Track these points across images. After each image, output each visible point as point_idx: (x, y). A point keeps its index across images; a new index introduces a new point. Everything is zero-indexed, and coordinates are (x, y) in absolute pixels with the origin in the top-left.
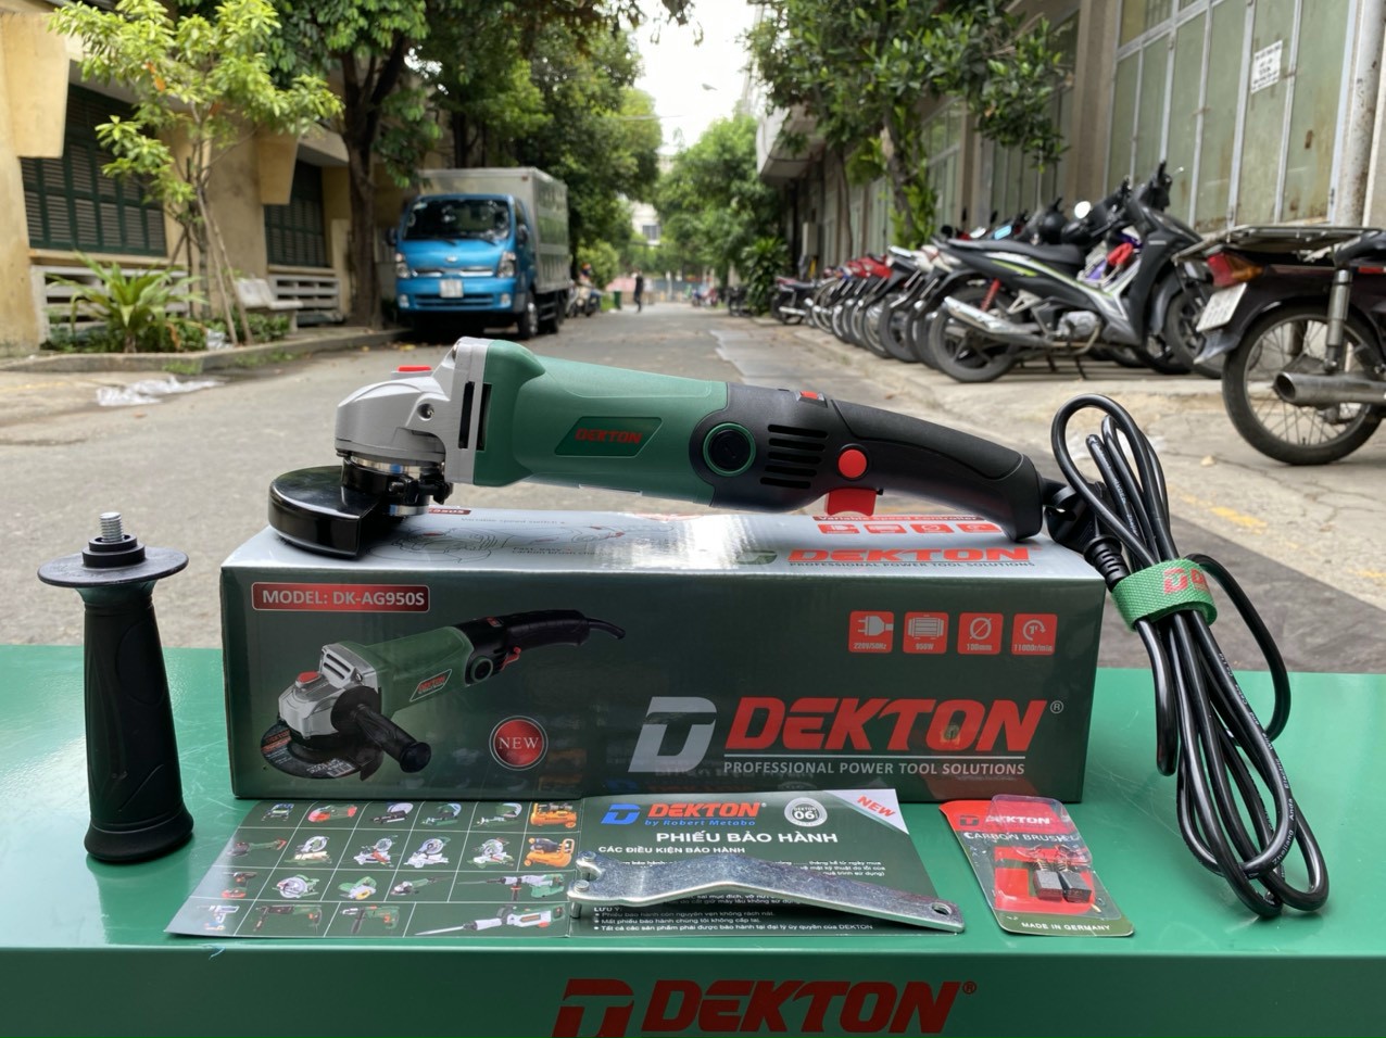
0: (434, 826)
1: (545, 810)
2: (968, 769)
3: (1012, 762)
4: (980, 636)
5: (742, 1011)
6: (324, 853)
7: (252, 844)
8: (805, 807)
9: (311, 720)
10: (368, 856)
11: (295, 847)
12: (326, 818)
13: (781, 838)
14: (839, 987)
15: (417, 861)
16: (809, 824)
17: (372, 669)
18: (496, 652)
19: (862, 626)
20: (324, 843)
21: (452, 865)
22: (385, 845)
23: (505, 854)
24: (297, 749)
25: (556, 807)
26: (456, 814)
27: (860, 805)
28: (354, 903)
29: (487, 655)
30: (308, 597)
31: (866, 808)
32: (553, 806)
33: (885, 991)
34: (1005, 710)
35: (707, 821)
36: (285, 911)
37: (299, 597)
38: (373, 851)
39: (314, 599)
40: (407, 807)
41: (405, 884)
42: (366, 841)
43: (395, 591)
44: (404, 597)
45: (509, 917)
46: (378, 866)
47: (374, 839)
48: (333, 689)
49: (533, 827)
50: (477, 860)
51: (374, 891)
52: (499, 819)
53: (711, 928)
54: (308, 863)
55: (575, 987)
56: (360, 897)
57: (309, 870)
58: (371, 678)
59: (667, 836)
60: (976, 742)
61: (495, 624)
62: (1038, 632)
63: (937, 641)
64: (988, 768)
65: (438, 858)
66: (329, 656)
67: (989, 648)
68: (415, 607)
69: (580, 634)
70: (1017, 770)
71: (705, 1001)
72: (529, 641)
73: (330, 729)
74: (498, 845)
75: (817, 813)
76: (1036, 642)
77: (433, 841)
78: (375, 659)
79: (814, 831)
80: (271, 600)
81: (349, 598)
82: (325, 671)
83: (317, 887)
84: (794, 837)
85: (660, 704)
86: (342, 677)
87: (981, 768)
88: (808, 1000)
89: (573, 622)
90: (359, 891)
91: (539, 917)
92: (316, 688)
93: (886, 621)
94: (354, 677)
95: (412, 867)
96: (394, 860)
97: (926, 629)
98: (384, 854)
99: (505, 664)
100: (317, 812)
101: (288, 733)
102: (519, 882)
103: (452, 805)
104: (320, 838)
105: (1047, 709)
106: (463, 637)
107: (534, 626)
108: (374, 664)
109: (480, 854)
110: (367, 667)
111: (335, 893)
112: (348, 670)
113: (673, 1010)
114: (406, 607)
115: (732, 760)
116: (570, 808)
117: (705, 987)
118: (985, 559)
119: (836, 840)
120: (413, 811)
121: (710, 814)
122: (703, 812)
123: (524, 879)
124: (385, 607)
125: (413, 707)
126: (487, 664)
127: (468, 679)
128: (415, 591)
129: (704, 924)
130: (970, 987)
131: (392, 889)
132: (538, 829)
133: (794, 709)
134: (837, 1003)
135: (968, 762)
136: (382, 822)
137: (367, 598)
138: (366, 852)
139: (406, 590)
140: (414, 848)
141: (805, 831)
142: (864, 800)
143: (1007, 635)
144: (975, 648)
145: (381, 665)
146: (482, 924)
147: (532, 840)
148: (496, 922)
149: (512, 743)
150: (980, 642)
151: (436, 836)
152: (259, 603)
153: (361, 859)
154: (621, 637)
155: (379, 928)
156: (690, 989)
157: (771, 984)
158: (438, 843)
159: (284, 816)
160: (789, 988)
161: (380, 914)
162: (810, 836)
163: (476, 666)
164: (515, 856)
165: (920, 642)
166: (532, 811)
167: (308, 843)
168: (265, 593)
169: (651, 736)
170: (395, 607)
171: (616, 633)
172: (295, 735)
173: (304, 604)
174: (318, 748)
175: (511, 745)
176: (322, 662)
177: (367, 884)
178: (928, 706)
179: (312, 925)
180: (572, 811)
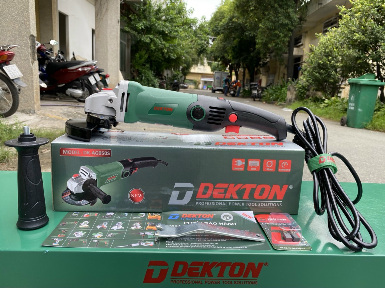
0: (120, 219)
1: (152, 215)
2: (266, 205)
3: (278, 203)
4: (269, 165)
5: (200, 271)
6: (88, 225)
7: (67, 223)
8: (227, 216)
9: (76, 188)
11: (79, 224)
12: (89, 216)
13: (220, 224)
14: (228, 264)
15: (115, 228)
16: (228, 220)
17: (94, 174)
18: (130, 169)
19: (236, 163)
20: (88, 223)
21: (125, 229)
22: (106, 224)
23: (140, 227)
24: (72, 197)
25: (155, 214)
26: (126, 216)
27: (243, 215)
28: (96, 239)
29: (128, 170)
33: (242, 265)
34: (276, 187)
35: (199, 219)
36: (76, 241)
38: (102, 225)
40: (112, 214)
41: (111, 234)
42: (100, 222)
45: (141, 243)
46: (104, 229)
47: (102, 222)
48: (83, 179)
50: (132, 228)
51: (102, 236)
52: (139, 217)
53: (200, 247)
54: (83, 228)
55: (151, 263)
56: (98, 237)
57: (84, 230)
58: (94, 176)
59: (187, 223)
60: (268, 197)
61: (130, 161)
62: (286, 165)
63: (257, 167)
64: (271, 204)
65: (121, 227)
66: (82, 170)
67: (272, 170)
68: (107, 156)
69: (155, 164)
70: (280, 205)
71: (189, 268)
72: (140, 166)
73: (82, 191)
74: (138, 224)
75: (230, 217)
76: (285, 168)
77: (119, 223)
78: (95, 171)
79: (230, 222)
80: (65, 153)
82: (81, 174)
83: (85, 234)
84: (224, 224)
85: (177, 185)
86: (86, 176)
88: (220, 267)
89: (153, 161)
90: (98, 235)
91: (150, 243)
92: (78, 178)
94: (89, 176)
95: (113, 229)
96: (108, 228)
97: (254, 164)
98: (105, 226)
99: (133, 173)
100: (86, 214)
102: (144, 234)
103: (125, 213)
104: (87, 221)
105: (288, 187)
106: (121, 165)
107: (141, 162)
109: (133, 226)
111: (91, 236)
112: (87, 174)
113: (180, 270)
115: (198, 201)
116: (159, 214)
117: (189, 263)
118: (271, 145)
119: (236, 225)
120: (114, 215)
121: (199, 217)
122: (197, 217)
123: (146, 233)
125: (106, 185)
126: (128, 173)
127: (122, 177)
129: (198, 246)
130: (267, 264)
131: (108, 235)
132: (149, 220)
133: (215, 187)
134: (228, 269)
135: (266, 203)
136: (105, 217)
137: (93, 153)
138: (100, 225)
140: (114, 224)
143: (277, 166)
144: (268, 169)
145: (97, 173)
146: (133, 245)
147: (148, 223)
148: (138, 244)
149: (135, 196)
151: (120, 221)
152: (62, 154)
153: (98, 227)
154: (167, 165)
155: (103, 245)
156: (185, 264)
157: (209, 263)
158: (121, 223)
159: (77, 215)
160: (214, 264)
161: (104, 242)
162: (228, 223)
163: (124, 173)
164: (143, 227)
166: (148, 215)
167: (83, 222)
168: (64, 151)
169: (175, 194)
171: (165, 164)
172: (72, 193)
175: (134, 196)
176: (80, 171)
177: (100, 234)
178: (254, 186)
179: (84, 244)
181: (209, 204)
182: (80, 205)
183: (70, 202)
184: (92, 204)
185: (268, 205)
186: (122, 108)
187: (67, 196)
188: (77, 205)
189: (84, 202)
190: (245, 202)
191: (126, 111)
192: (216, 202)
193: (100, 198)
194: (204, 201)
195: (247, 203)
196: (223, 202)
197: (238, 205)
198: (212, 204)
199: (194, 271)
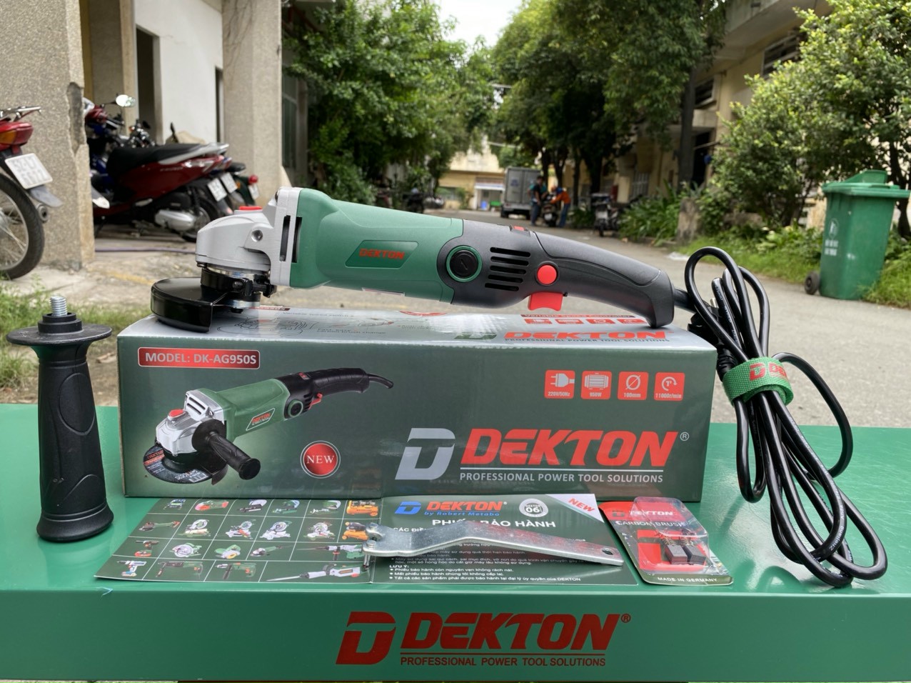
0: (281, 514)
1: (356, 504)
2: (625, 479)
3: (654, 474)
4: (633, 388)
5: (470, 635)
6: (206, 530)
7: (156, 524)
8: (533, 505)
9: (178, 443)
10: (235, 532)
11: (185, 527)
12: (208, 508)
13: (517, 524)
14: (536, 618)
15: (269, 535)
16: (537, 516)
17: (220, 408)
18: (305, 396)
19: (554, 380)
20: (206, 524)
21: (293, 538)
22: (247, 526)
23: (328, 532)
24: (169, 463)
25: (364, 503)
26: (296, 506)
27: (571, 504)
28: (225, 561)
29: (299, 399)
30: (177, 358)
31: (575, 506)
32: (362, 502)
33: (568, 620)
34: (649, 437)
35: (467, 513)
36: (178, 566)
37: (170, 358)
38: (239, 529)
39: (180, 359)
40: (263, 502)
41: (260, 550)
42: (235, 523)
43: (236, 353)
44: (242, 358)
45: (331, 571)
46: (243, 538)
47: (239, 521)
48: (194, 422)
49: (348, 516)
50: (310, 535)
51: (239, 553)
52: (325, 510)
53: (469, 578)
54: (195, 536)
55: (356, 617)
56: (229, 557)
57: (196, 540)
58: (219, 414)
59: (439, 522)
60: (630, 461)
61: (305, 378)
62: (671, 385)
63: (604, 391)
64: (638, 478)
65: (283, 534)
66: (191, 399)
67: (639, 395)
68: (250, 366)
69: (362, 385)
70: (658, 479)
71: (445, 628)
72: (328, 389)
73: (191, 449)
74: (324, 526)
75: (541, 509)
76: (670, 392)
77: (280, 523)
78: (222, 400)
79: (540, 520)
80: (151, 360)
81: (205, 358)
82: (188, 409)
83: (199, 551)
84: (526, 524)
85: (416, 433)
86: (200, 413)
87: (634, 478)
88: (516, 626)
89: (357, 376)
90: (229, 553)
91: (352, 571)
92: (182, 420)
93: (570, 377)
94: (208, 413)
95: (265, 539)
96: (253, 535)
97: (597, 382)
98: (246, 531)
99: (311, 405)
100: (201, 504)
101: (162, 452)
102: (338, 549)
103: (294, 501)
104: (203, 521)
105: (678, 437)
106: (282, 386)
107: (331, 379)
108: (222, 404)
109: (312, 532)
110: (216, 406)
111: (212, 554)
112: (204, 408)
113: (422, 634)
114: (243, 365)
115: (466, 472)
116: (374, 503)
117: (444, 617)
118: (636, 337)
119: (554, 526)
120: (267, 505)
121: (468, 508)
122: (464, 508)
123: (342, 547)
124: (229, 365)
125: (250, 434)
126: (299, 405)
127: (286, 415)
128: (250, 353)
129: (465, 576)
130: (626, 618)
131: (252, 552)
132: (350, 517)
133: (506, 438)
134: (535, 629)
135: (625, 474)
136: (245, 511)
137: (217, 358)
138: (234, 529)
139: (243, 354)
140: (267, 527)
141: (533, 520)
142: (573, 501)
143: (651, 387)
144: (629, 395)
145: (226, 405)
146: (313, 575)
147: (347, 524)
148: (323, 574)
149: (316, 459)
150: (633, 392)
151: (282, 520)
152: (143, 361)
153: (230, 534)
154: (390, 387)
155: (241, 575)
156: (434, 618)
157: (490, 615)
158: (284, 525)
159: (179, 506)
160: (502, 618)
161: (243, 567)
162: (537, 523)
163: (291, 406)
164: (336, 533)
165: (592, 391)
166: (348, 505)
167: (195, 523)
168: (147, 354)
169: (411, 454)
170: (236, 365)
171: (387, 384)
172: (168, 454)
173: (173, 363)
174: (184, 463)
175: (315, 461)
176: (186, 403)
177: (234, 549)
178: (596, 435)
179: (196, 574)
180: (375, 506)
181: (492, 477)
182: (187, 482)
183: (164, 476)
184: (216, 480)
185: (629, 479)
186: (283, 253)
187: (157, 461)
188: (181, 482)
189: (196, 475)
190: (576, 474)
191: (294, 260)
192: (508, 472)
193: (233, 466)
194: (480, 472)
195: (581, 475)
196: (523, 473)
197: (559, 480)
198: (498, 478)
199: (455, 636)
